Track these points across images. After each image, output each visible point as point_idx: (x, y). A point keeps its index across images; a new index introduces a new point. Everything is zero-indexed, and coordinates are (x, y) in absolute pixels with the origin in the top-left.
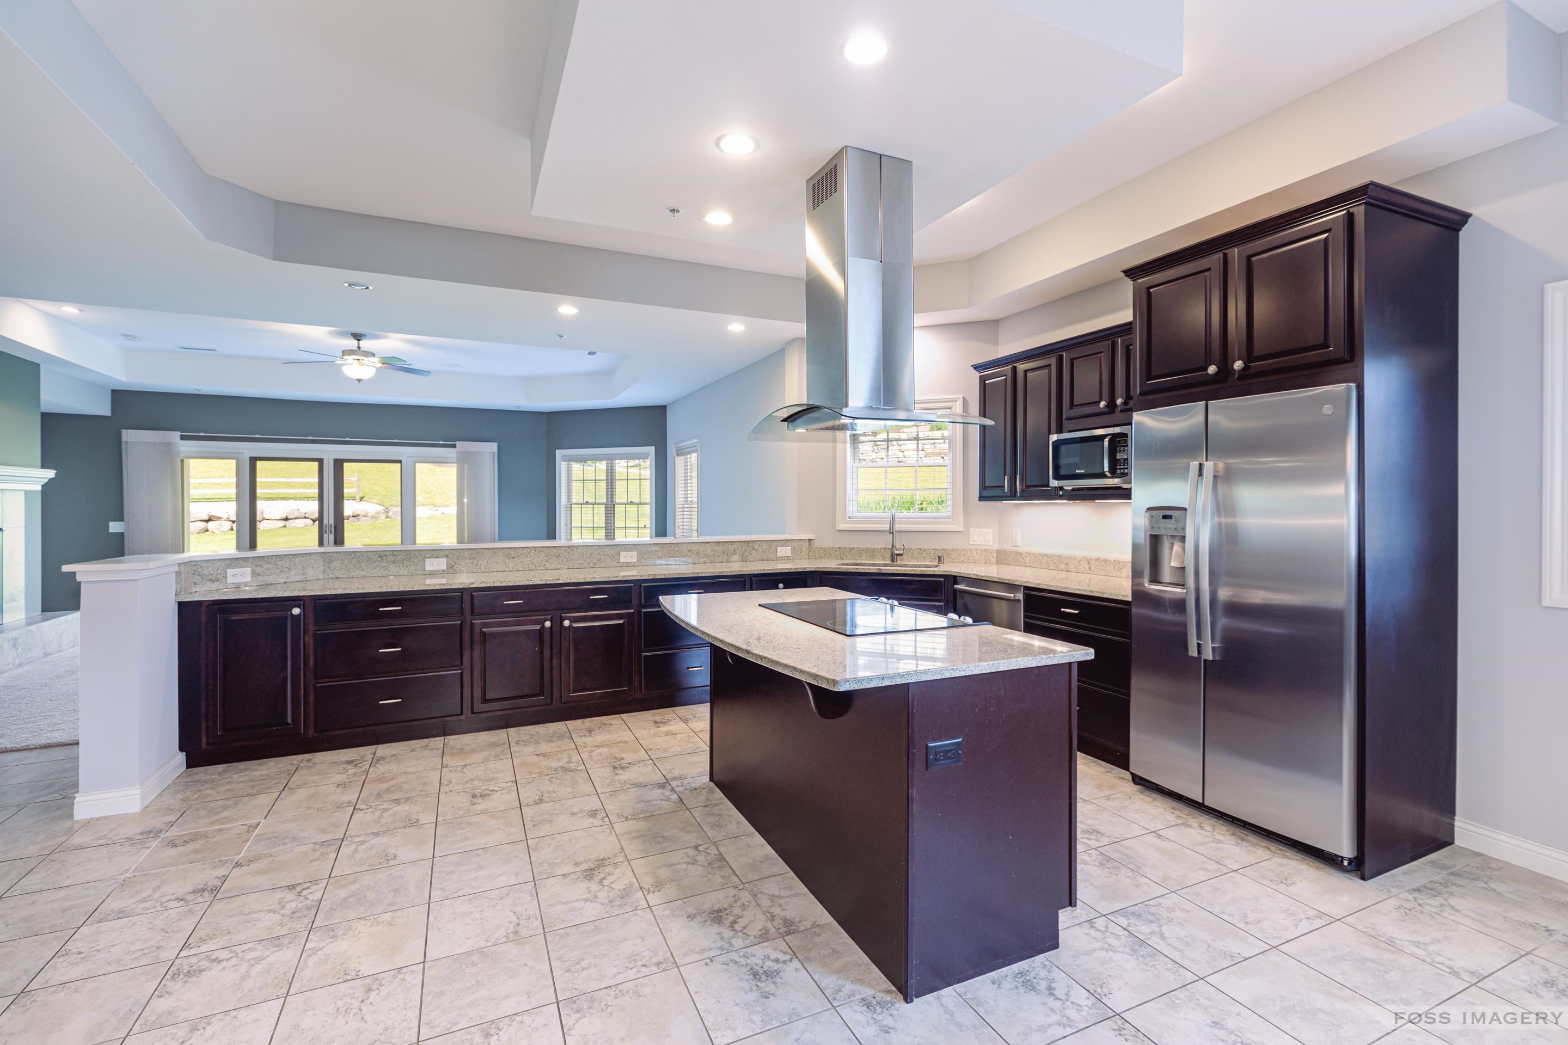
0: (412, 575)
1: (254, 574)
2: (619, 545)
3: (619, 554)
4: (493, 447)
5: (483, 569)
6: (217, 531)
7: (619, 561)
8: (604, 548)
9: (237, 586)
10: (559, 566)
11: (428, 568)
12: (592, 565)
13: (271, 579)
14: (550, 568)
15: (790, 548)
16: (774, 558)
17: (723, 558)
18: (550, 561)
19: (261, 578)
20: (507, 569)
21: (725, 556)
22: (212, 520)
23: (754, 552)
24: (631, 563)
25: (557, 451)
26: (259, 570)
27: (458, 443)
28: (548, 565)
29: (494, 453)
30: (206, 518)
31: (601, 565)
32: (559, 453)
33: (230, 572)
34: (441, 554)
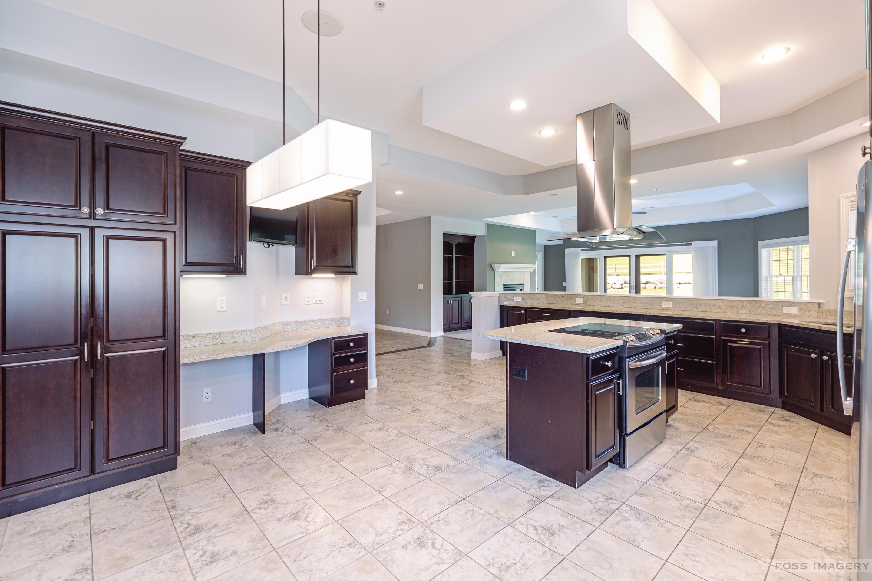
0: (572, 304)
1: (522, 299)
2: (662, 298)
3: (662, 303)
4: (715, 243)
5: (597, 305)
6: (649, 289)
7: (661, 307)
8: (653, 299)
9: (517, 302)
10: (630, 306)
11: (577, 302)
12: (646, 307)
13: (528, 301)
14: (626, 306)
15: (796, 308)
16: (781, 314)
17: (733, 310)
18: (626, 303)
19: (524, 301)
20: (607, 306)
21: (735, 309)
22: (647, 283)
23: (761, 309)
24: (669, 308)
25: (759, 242)
26: (523, 298)
27: (693, 243)
28: (625, 305)
29: (715, 247)
30: (645, 282)
31: (652, 308)
32: (760, 243)
33: (515, 298)
34: (582, 296)
